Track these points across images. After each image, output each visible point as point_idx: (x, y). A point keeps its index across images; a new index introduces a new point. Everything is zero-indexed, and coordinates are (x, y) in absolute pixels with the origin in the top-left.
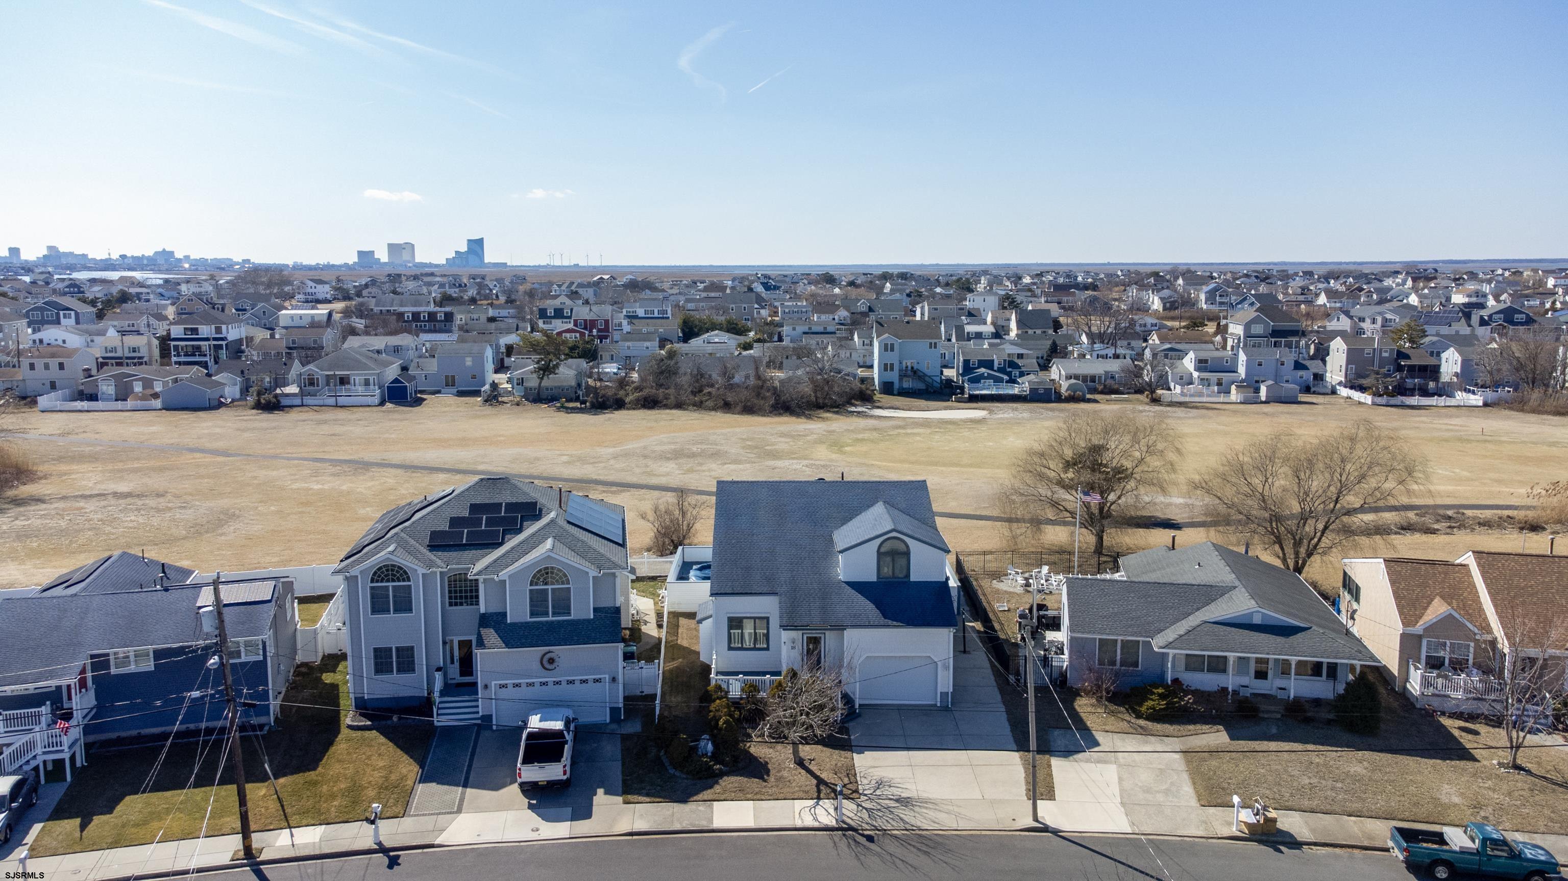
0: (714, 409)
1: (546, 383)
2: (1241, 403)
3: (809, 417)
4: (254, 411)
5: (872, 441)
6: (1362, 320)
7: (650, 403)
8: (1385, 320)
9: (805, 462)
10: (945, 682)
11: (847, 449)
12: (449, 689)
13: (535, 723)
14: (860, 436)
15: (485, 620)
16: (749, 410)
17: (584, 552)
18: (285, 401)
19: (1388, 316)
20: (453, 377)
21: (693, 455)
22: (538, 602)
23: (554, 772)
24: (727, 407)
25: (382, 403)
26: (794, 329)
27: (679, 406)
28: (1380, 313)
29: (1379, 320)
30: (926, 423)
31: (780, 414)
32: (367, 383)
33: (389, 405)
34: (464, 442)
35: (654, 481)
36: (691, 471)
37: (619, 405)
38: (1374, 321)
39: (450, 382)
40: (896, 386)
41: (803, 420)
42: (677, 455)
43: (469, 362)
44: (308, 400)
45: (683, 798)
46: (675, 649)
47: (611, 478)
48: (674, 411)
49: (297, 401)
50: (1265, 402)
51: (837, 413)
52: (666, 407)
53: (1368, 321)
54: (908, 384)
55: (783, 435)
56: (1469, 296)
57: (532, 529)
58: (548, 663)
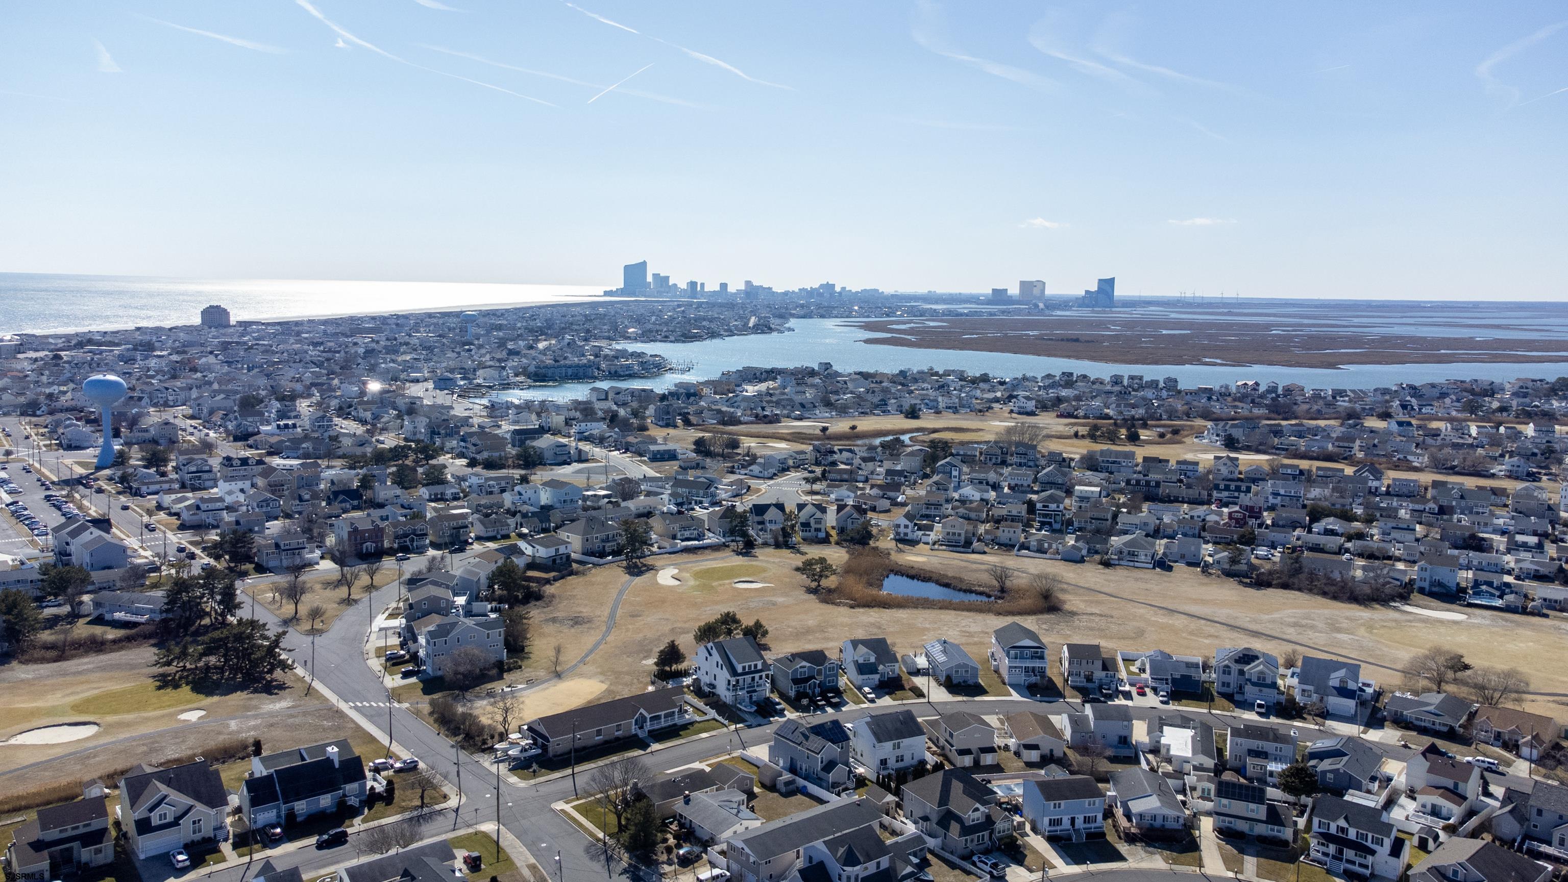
0: (1318, 594)
1: (1233, 568)
3: (1366, 606)
4: (1100, 566)
5: (1390, 628)
7: (1285, 586)
9: (1351, 637)
10: (1353, 712)
11: (1375, 631)
12: (1237, 693)
13: (1258, 701)
14: (1385, 624)
15: (1247, 680)
16: (1335, 597)
17: (1269, 669)
18: (1112, 562)
20: (1183, 553)
21: (1303, 626)
22: (1259, 678)
23: (1263, 710)
24: (1324, 594)
25: (1154, 568)
27: (1300, 590)
30: (1426, 620)
31: (1351, 603)
32: (1146, 555)
33: (1158, 570)
34: (1203, 602)
35: (1285, 637)
36: (1300, 634)
37: (1269, 585)
39: (1183, 556)
40: (1427, 590)
41: (1362, 608)
42: (1295, 625)
43: (1193, 548)
44: (1122, 562)
45: (1288, 719)
46: (1288, 694)
47: (1267, 633)
48: (1296, 592)
49: (1117, 562)
51: (1383, 605)
52: (1293, 589)
54: (1434, 589)
55: (1347, 618)
57: (1257, 662)
58: (1261, 691)
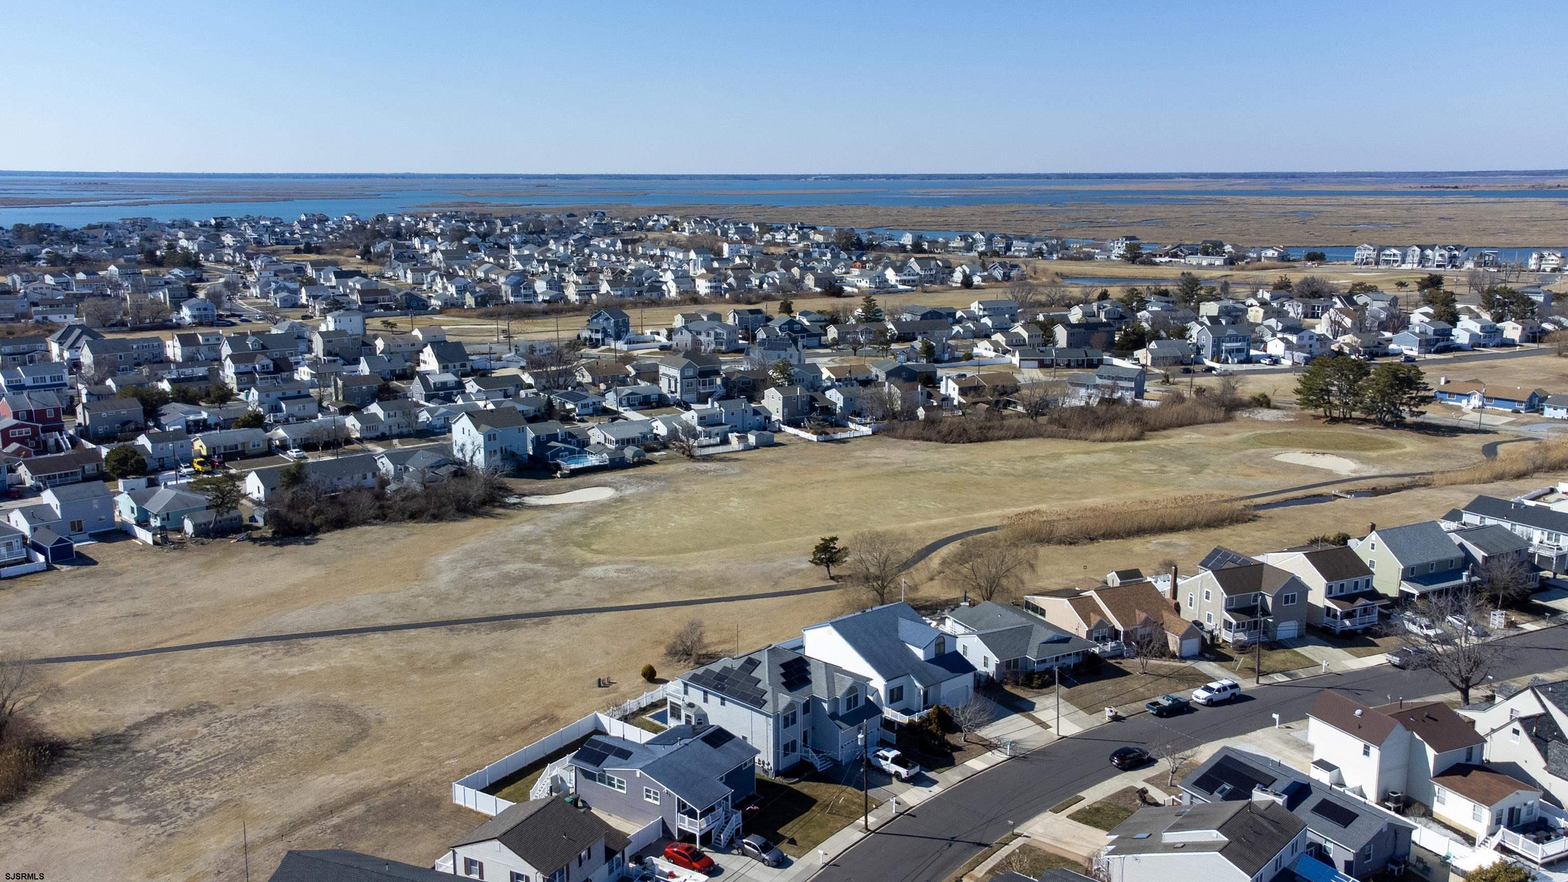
2: (743, 450)
3: (491, 516)
6: (699, 333)
8: (716, 334)
19: (718, 331)
20: (80, 522)
25: (50, 567)
26: (268, 396)
28: (713, 329)
29: (712, 333)
32: (10, 547)
36: (546, 592)
38: (708, 335)
39: (77, 527)
41: (492, 519)
42: (511, 580)
43: (95, 504)
50: (756, 447)
53: (704, 334)
56: (710, 281)
